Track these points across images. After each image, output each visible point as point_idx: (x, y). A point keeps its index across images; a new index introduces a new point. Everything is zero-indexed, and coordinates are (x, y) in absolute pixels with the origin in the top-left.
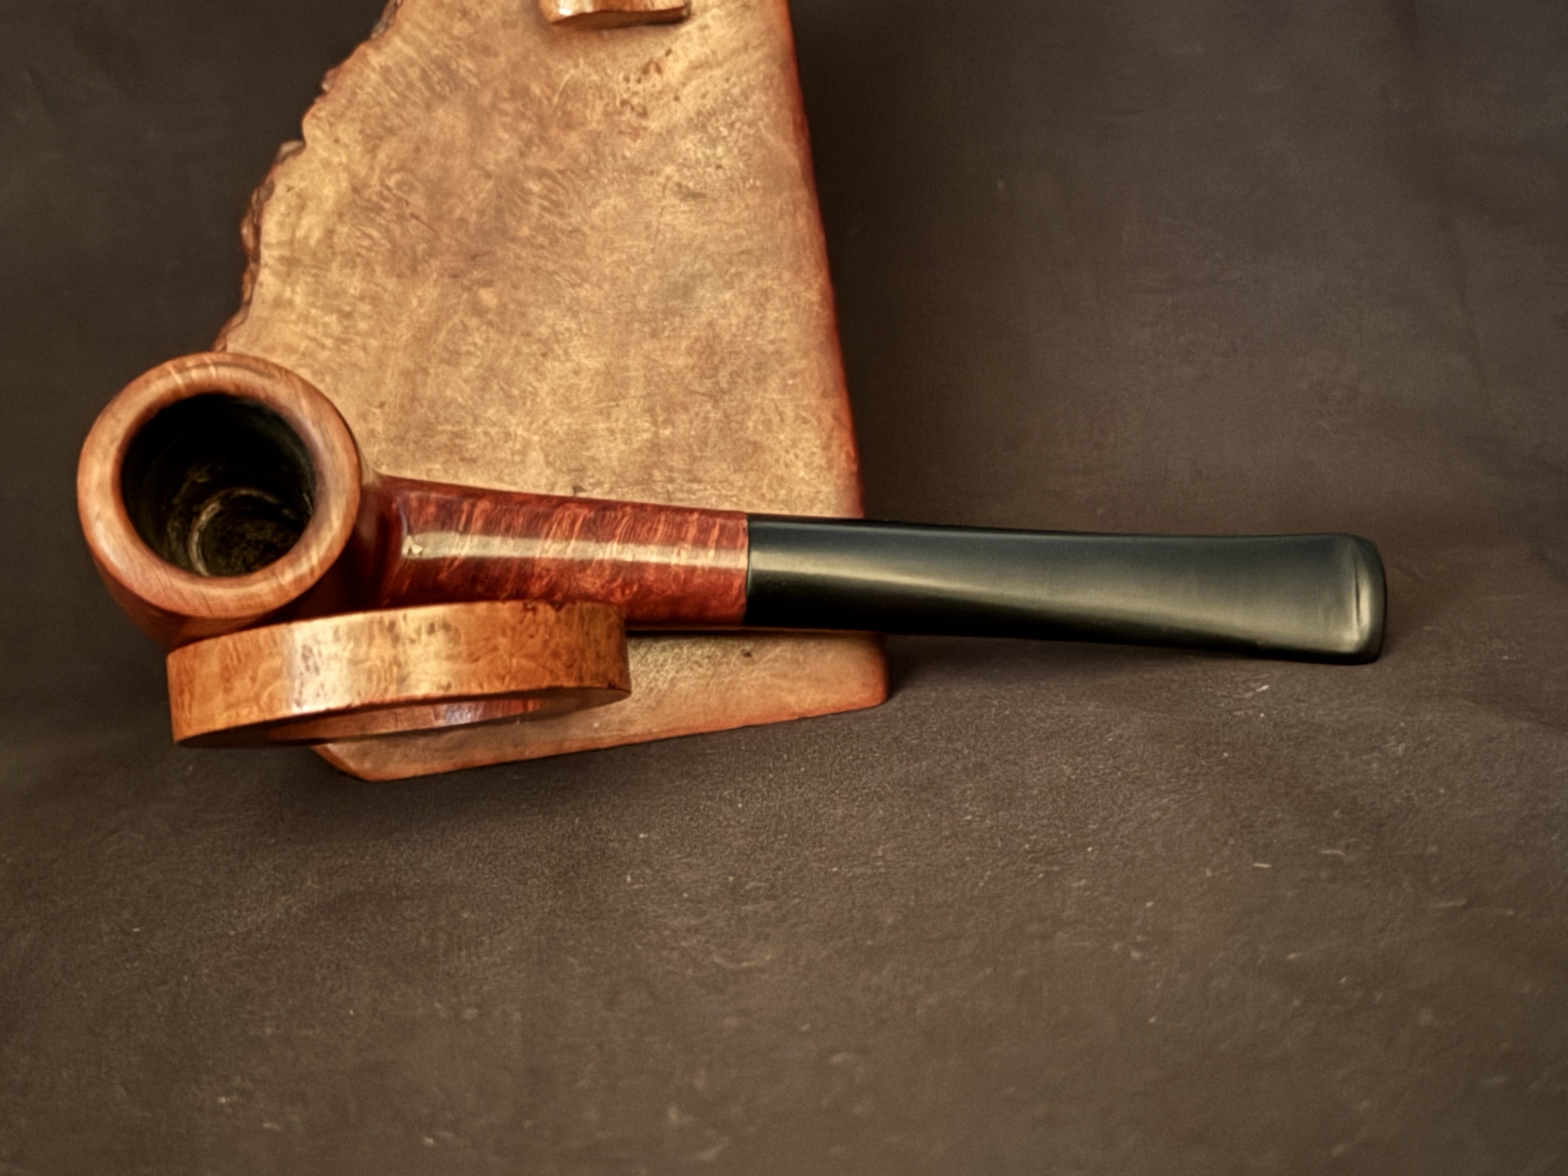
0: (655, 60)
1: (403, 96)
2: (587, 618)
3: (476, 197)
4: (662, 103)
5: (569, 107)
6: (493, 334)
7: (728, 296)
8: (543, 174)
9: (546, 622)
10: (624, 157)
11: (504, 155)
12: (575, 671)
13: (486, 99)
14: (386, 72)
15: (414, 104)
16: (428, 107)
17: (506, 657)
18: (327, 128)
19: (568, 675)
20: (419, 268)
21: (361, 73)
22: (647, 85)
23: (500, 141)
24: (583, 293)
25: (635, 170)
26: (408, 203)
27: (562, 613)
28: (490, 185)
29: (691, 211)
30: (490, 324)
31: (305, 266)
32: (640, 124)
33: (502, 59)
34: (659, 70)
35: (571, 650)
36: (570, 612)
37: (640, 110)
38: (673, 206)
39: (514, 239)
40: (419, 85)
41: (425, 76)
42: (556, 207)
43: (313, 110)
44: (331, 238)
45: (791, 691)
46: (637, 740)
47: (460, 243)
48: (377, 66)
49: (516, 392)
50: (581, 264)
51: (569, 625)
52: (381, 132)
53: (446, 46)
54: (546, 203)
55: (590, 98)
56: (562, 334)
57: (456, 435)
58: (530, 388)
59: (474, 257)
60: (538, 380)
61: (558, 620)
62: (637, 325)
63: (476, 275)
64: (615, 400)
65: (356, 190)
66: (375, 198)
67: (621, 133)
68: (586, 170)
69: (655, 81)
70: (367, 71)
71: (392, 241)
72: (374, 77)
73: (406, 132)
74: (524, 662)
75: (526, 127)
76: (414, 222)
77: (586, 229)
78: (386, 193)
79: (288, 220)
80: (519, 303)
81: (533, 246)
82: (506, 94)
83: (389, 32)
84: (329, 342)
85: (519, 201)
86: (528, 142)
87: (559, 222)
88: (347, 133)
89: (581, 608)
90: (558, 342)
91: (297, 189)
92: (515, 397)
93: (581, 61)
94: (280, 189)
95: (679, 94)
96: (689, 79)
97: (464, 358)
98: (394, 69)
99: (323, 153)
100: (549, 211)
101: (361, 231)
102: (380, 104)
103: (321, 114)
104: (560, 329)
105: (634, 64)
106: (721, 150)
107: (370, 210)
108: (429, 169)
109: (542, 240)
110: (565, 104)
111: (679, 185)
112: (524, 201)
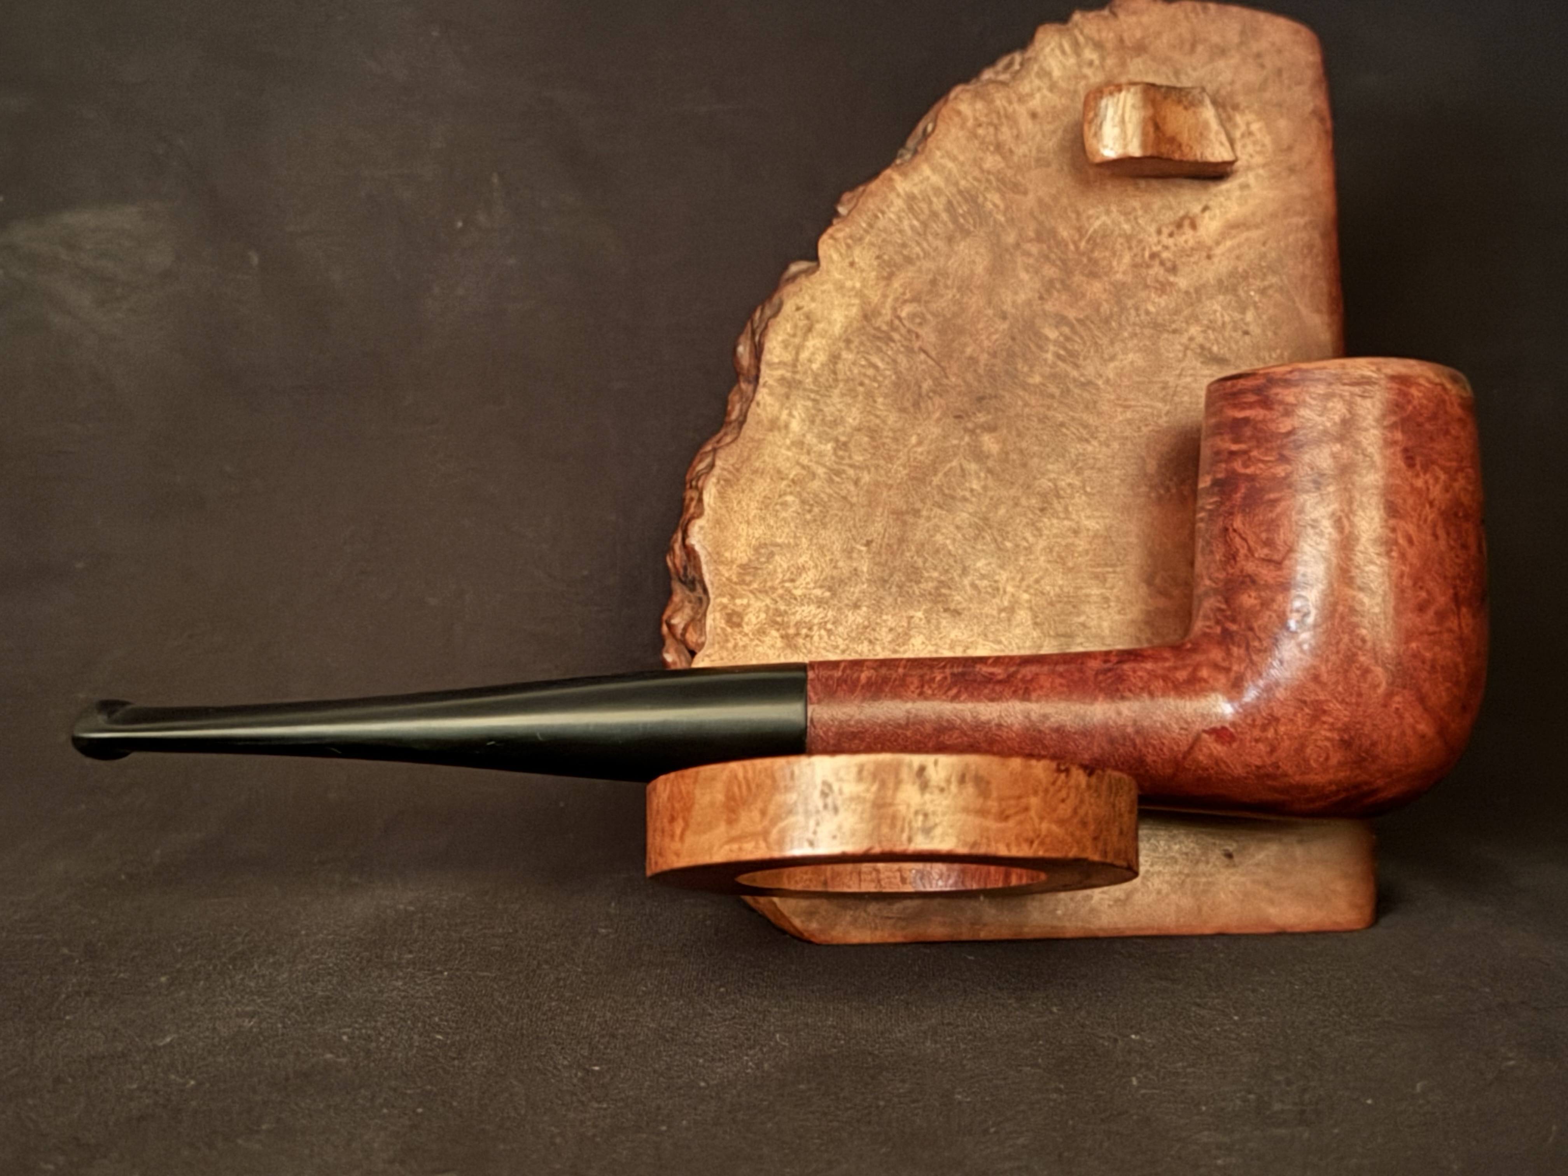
0: (1191, 215)
1: (925, 225)
3: (989, 337)
4: (1192, 259)
5: (1096, 254)
6: (990, 482)
8: (1061, 320)
9: (1077, 787)
10: (1148, 313)
11: (1022, 297)
12: (1100, 846)
13: (1010, 238)
14: (911, 198)
15: (936, 235)
16: (950, 240)
17: (1036, 820)
18: (843, 249)
19: (1094, 848)
20: (922, 405)
21: (885, 199)
22: (1181, 239)
23: (1020, 282)
24: (1089, 449)
25: (1158, 327)
26: (918, 336)
27: (1094, 780)
28: (1005, 326)
29: (1211, 376)
30: (990, 471)
31: (805, 390)
32: (1167, 280)
33: (1032, 198)
34: (1194, 226)
35: (1098, 821)
36: (1101, 779)
37: (1169, 264)
38: (1194, 368)
39: (1025, 386)
40: (945, 216)
41: (950, 207)
42: (1072, 357)
43: (830, 231)
44: (835, 363)
45: (1272, 902)
47: (968, 385)
48: (902, 192)
49: (1008, 545)
50: (1091, 420)
51: (1098, 794)
52: (898, 259)
53: (975, 179)
54: (1062, 352)
55: (1118, 246)
56: (1063, 489)
57: (942, 584)
58: (1024, 543)
59: (980, 399)
60: (1034, 536)
61: (1089, 786)
63: (981, 418)
64: (1113, 566)
65: (866, 317)
66: (885, 328)
67: (1146, 287)
68: (1107, 321)
69: (1187, 237)
70: (892, 196)
71: (897, 372)
72: (899, 203)
73: (927, 264)
74: (1054, 827)
75: (1050, 271)
76: (923, 356)
77: (1100, 383)
78: (897, 322)
79: (792, 340)
80: (1021, 452)
81: (1041, 393)
82: (1031, 234)
83: (919, 158)
84: (821, 471)
85: (1032, 346)
86: (1049, 286)
87: (1075, 373)
88: (863, 257)
90: (1058, 497)
91: (806, 309)
92: (1007, 551)
93: (1114, 208)
94: (788, 307)
95: (1212, 253)
96: (1224, 238)
97: (959, 504)
98: (920, 197)
99: (837, 276)
100: (1064, 360)
101: (866, 359)
102: (901, 231)
103: (840, 235)
104: (1062, 484)
105: (1169, 216)
106: (1250, 316)
107: (879, 338)
108: (943, 303)
109: (1053, 389)
110: (1092, 251)
111: (1202, 347)
112: (1038, 346)
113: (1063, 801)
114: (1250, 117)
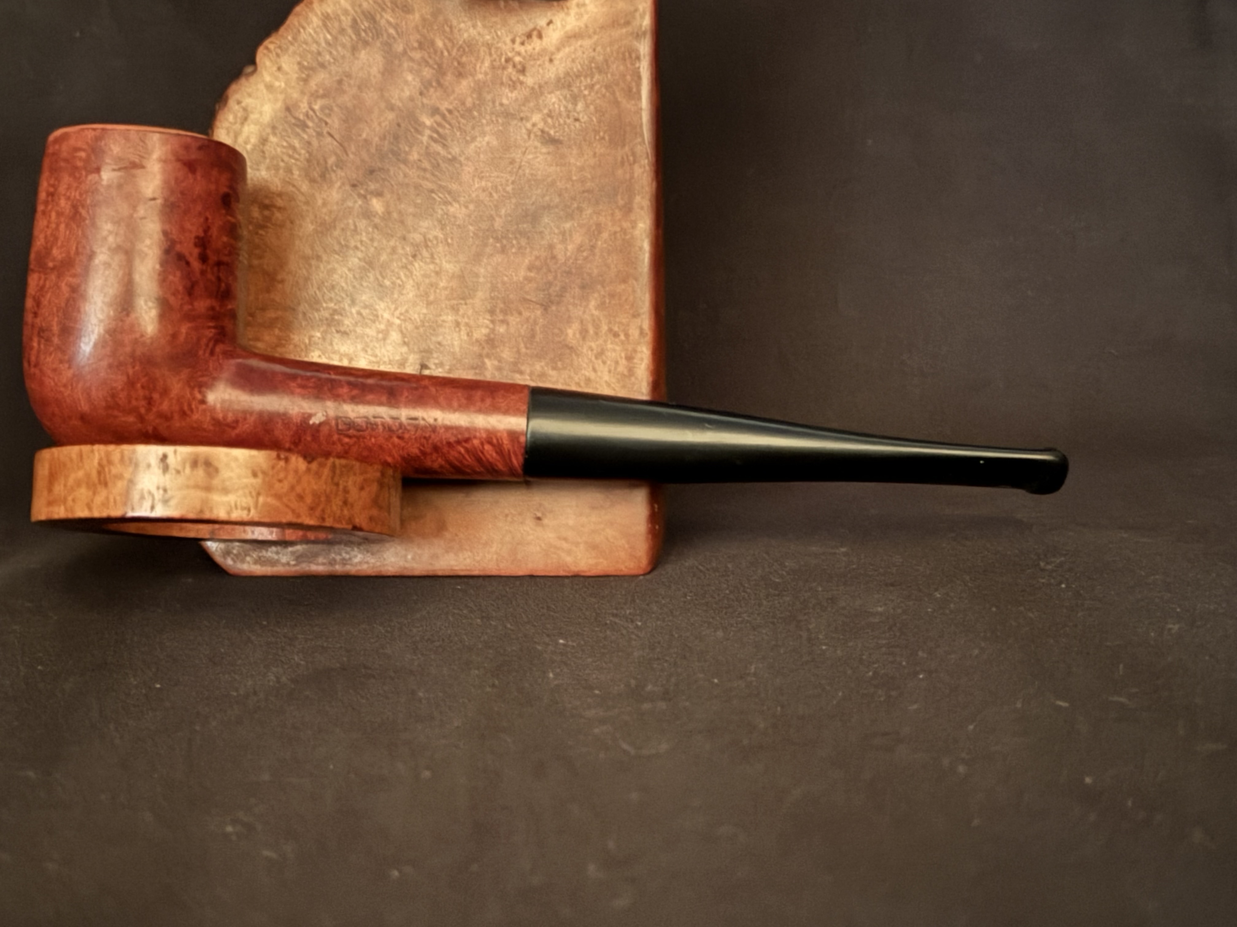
0: (538, 27)
1: (335, 38)
2: (338, 472)
3: (380, 124)
4: (538, 63)
5: (464, 59)
6: (377, 235)
7: (568, 225)
8: (435, 111)
9: (296, 471)
10: (501, 104)
11: (407, 93)
12: (318, 513)
13: (399, 47)
14: (326, 17)
15: (344, 46)
16: (354, 49)
18: (274, 57)
19: (311, 516)
20: (327, 176)
21: (306, 18)
22: (529, 47)
23: (406, 82)
24: (452, 210)
25: (508, 115)
26: (326, 123)
27: (314, 466)
28: (391, 116)
29: (549, 153)
30: (376, 227)
32: (518, 79)
33: (417, 16)
34: (540, 36)
35: (316, 495)
36: (321, 465)
37: (520, 67)
38: (536, 148)
39: (405, 162)
40: (350, 31)
41: (354, 24)
42: (441, 139)
43: (266, 43)
44: (264, 144)
45: (570, 552)
46: (443, 574)
47: (363, 161)
48: (319, 13)
49: (387, 283)
50: (454, 187)
51: (318, 475)
52: (315, 65)
54: (435, 135)
55: (482, 53)
56: (430, 240)
57: (335, 312)
58: (399, 281)
59: (372, 172)
60: (407, 276)
61: (308, 470)
62: (491, 240)
63: (372, 186)
64: (463, 299)
65: (288, 109)
66: (301, 117)
67: (502, 84)
68: (470, 110)
69: (536, 45)
71: (309, 151)
72: (316, 21)
73: (333, 68)
75: (427, 73)
76: (329, 139)
77: (462, 159)
78: (311, 113)
80: (400, 212)
81: (419, 168)
82: (416, 45)
85: (412, 130)
86: (427, 85)
87: (443, 152)
88: (288, 63)
89: (334, 463)
90: (427, 246)
91: (244, 104)
92: (386, 287)
93: (479, 24)
94: (232, 102)
95: (553, 57)
96: (564, 46)
97: (351, 252)
98: (332, 16)
99: (268, 78)
100: (435, 141)
101: (287, 141)
102: (317, 43)
103: (271, 47)
104: (430, 236)
105: (521, 29)
106: (580, 106)
107: (297, 126)
108: (346, 99)
109: (426, 164)
110: (461, 56)
111: (543, 131)
112: (417, 131)
113: (280, 481)
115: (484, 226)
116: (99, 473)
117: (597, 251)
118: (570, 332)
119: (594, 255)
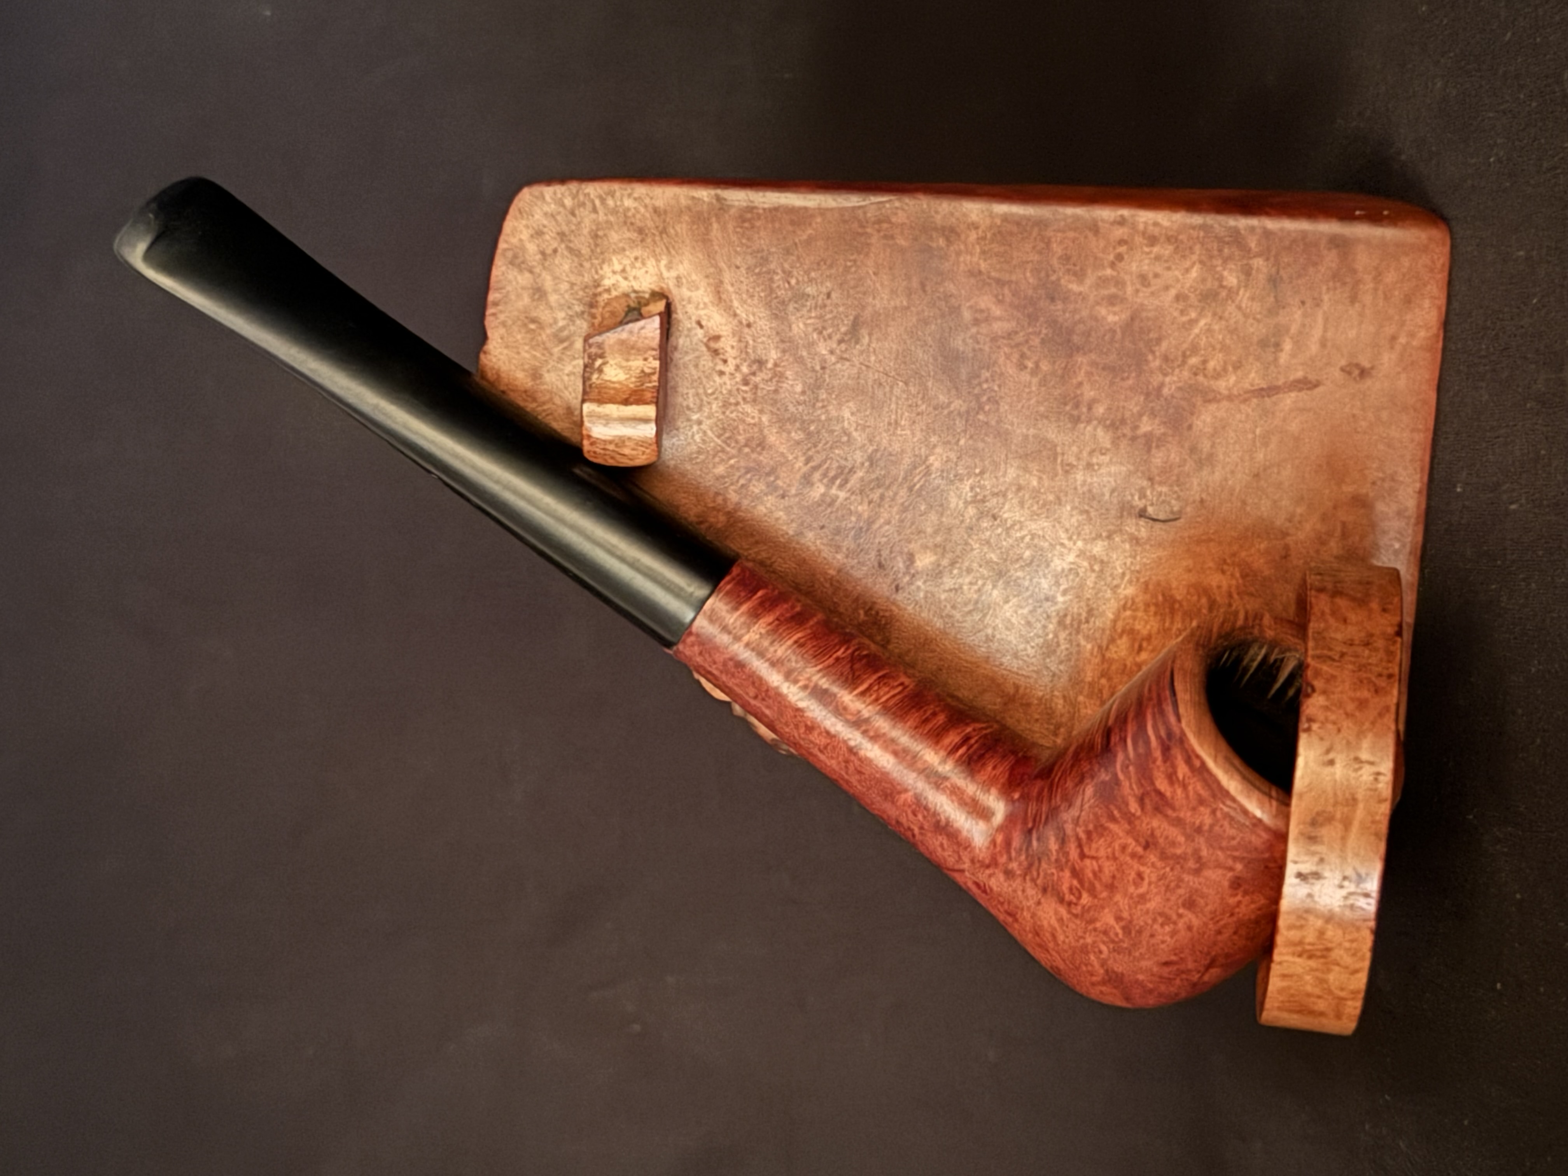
0: (705, 340)
2: (1326, 652)
4: (751, 342)
5: (741, 439)
6: (964, 564)
7: (967, 315)
9: (1327, 708)
10: (803, 393)
12: (1382, 683)
13: (722, 520)
20: (883, 621)
22: (730, 353)
23: (766, 514)
24: (937, 464)
25: (818, 384)
27: (1318, 684)
28: (810, 537)
29: (870, 335)
30: (953, 564)
32: (770, 369)
34: (717, 338)
35: (1359, 684)
36: (1317, 673)
37: (755, 367)
38: (862, 351)
39: (870, 522)
42: (844, 474)
43: (707, 686)
46: (1423, 506)
47: (865, 576)
49: (1027, 554)
50: (907, 461)
51: (1330, 680)
55: (733, 415)
56: (975, 496)
57: (1061, 623)
58: (1027, 539)
59: (881, 565)
60: (1021, 529)
61: (1324, 692)
62: (981, 417)
63: (900, 565)
64: (1055, 457)
67: (776, 391)
68: (809, 435)
69: (728, 344)
74: (1366, 744)
75: (756, 487)
77: (871, 448)
80: (936, 532)
81: (879, 504)
85: (829, 510)
87: (860, 473)
89: (1313, 657)
90: (983, 501)
92: (1034, 556)
95: (745, 322)
96: (730, 307)
97: (984, 598)
100: (846, 481)
104: (970, 495)
105: (706, 362)
106: (810, 290)
109: (875, 496)
110: (737, 442)
111: (840, 342)
112: (831, 504)
113: (1339, 730)
114: (606, 269)
115: (960, 424)
116: (1310, 957)
117: (1006, 277)
118: (1111, 318)
119: (1010, 282)
